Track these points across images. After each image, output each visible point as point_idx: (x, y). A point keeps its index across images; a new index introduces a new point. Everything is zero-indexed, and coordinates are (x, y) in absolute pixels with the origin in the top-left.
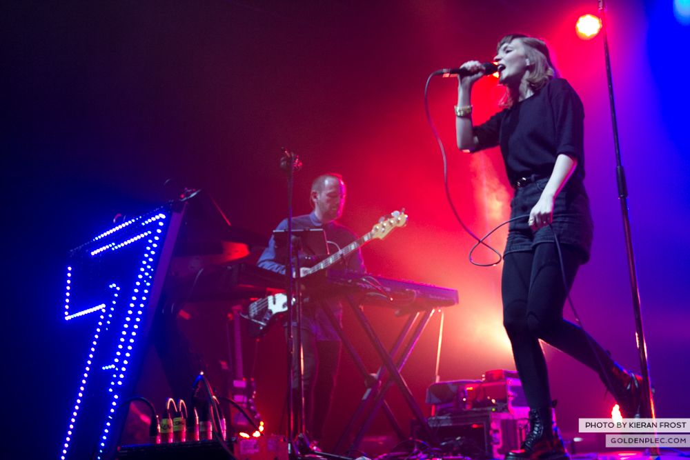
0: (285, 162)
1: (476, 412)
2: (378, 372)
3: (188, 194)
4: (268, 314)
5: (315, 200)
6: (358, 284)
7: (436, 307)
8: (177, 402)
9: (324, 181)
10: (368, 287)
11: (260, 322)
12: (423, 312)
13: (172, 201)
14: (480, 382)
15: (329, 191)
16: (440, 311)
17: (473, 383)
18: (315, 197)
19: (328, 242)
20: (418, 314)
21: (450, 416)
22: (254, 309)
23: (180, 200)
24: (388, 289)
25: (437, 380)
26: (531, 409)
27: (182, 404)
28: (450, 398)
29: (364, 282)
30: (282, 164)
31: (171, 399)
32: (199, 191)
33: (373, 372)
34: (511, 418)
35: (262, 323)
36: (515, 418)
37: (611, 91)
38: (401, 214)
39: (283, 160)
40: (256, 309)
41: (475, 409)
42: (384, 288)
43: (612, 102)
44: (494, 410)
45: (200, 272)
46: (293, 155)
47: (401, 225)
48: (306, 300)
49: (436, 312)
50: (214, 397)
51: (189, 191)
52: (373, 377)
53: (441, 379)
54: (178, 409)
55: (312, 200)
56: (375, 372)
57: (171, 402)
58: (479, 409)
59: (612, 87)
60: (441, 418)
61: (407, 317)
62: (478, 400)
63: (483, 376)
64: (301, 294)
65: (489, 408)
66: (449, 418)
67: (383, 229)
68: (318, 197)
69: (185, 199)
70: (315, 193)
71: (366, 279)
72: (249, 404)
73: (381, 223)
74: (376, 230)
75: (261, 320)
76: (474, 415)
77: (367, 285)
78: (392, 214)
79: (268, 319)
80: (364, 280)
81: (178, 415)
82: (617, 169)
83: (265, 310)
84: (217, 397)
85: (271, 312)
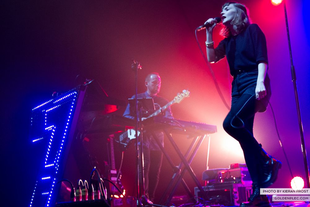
0: (134, 66)
1: (226, 183)
2: (179, 165)
3: (88, 82)
4: (128, 140)
5: (147, 86)
6: (169, 123)
7: (206, 134)
8: (84, 181)
9: (150, 77)
10: (174, 125)
11: (124, 144)
12: (201, 136)
13: (80, 85)
14: (228, 169)
15: (153, 81)
16: (208, 136)
17: (224, 170)
18: (147, 84)
19: (155, 104)
20: (198, 137)
21: (214, 185)
22: (121, 138)
23: (84, 85)
24: (184, 126)
25: (208, 169)
26: (253, 182)
27: (86, 182)
28: (214, 177)
29: (172, 123)
30: (132, 67)
31: (81, 180)
32: (93, 80)
33: (177, 165)
34: (243, 186)
35: (126, 144)
36: (245, 186)
37: (288, 30)
38: (187, 91)
39: (133, 65)
40: (122, 137)
41: (226, 182)
42: (182, 125)
43: (288, 35)
44: (234, 182)
45: (94, 119)
46: (137, 62)
47: (187, 96)
48: (145, 131)
49: (207, 137)
50: (101, 179)
51: (88, 80)
52: (177, 168)
53: (209, 168)
54: (84, 185)
55: (145, 86)
56: (178, 166)
57: (81, 181)
58: (228, 182)
59: (288, 28)
60: (210, 187)
61: (193, 138)
62: (227, 178)
63: (229, 166)
64: (142, 129)
65: (232, 182)
66: (213, 186)
67: (179, 99)
68: (148, 84)
69: (86, 84)
70: (147, 82)
71: (173, 121)
72: (118, 181)
73: (178, 95)
74: (176, 99)
75: (125, 143)
76: (225, 185)
77: (174, 124)
78: (183, 91)
79: (128, 142)
80: (172, 121)
81: (84, 187)
82: (291, 67)
83: (126, 138)
84: (102, 179)
85: (129, 139)
